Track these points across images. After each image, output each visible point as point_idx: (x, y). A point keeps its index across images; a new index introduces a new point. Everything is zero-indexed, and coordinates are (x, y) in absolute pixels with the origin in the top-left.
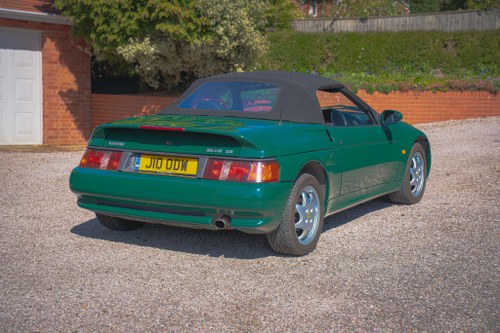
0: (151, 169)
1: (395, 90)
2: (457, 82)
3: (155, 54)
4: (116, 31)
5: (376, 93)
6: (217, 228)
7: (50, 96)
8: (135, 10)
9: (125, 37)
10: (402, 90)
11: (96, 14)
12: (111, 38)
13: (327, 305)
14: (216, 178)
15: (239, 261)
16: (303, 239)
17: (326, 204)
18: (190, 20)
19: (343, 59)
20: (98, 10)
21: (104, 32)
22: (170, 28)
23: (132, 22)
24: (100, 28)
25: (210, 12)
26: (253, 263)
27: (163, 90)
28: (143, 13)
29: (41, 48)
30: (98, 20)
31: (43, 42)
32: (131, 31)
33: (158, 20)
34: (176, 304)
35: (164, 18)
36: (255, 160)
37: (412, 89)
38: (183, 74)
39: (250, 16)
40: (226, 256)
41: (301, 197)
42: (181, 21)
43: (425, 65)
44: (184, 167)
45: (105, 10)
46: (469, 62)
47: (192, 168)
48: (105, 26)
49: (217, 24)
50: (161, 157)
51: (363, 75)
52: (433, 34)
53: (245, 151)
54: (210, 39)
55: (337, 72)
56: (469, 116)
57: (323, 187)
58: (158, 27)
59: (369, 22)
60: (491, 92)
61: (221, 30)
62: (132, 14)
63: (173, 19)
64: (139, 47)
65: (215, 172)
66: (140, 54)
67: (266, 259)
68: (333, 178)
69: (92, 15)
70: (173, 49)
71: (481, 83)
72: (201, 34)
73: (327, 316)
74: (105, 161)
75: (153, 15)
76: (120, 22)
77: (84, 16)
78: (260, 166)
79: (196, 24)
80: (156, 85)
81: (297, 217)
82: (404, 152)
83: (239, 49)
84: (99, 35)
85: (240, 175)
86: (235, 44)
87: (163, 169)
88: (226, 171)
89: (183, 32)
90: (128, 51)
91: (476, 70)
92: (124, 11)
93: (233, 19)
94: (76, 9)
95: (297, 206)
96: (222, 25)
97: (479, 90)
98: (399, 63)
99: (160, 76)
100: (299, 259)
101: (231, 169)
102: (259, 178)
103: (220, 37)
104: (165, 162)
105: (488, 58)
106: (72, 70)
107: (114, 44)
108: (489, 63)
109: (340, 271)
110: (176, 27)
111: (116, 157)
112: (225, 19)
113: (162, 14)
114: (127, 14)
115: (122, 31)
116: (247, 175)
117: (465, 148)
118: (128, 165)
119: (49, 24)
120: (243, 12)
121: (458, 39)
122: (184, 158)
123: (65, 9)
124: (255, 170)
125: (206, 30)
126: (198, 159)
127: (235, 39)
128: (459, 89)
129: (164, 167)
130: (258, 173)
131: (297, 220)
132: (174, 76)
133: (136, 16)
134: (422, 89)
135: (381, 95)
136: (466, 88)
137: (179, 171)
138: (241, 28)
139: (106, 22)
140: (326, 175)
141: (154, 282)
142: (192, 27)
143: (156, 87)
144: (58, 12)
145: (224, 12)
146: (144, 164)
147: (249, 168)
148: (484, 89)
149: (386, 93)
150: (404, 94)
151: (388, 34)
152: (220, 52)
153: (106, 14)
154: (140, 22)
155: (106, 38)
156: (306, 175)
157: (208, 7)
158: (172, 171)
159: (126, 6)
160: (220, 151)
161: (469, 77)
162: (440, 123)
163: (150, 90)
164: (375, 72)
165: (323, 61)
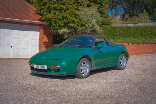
1: (141, 43)
3: (68, 32)
4: (58, 25)
5: (135, 44)
9: (60, 27)
11: (52, 21)
12: (56, 27)
18: (78, 22)
19: (126, 34)
20: (53, 20)
21: (54, 26)
22: (72, 25)
23: (62, 23)
24: (53, 25)
25: (84, 20)
28: (65, 20)
29: (39, 31)
30: (53, 23)
31: (40, 29)
32: (62, 25)
33: (69, 23)
37: (147, 43)
39: (96, 21)
42: (76, 23)
43: (152, 36)
45: (55, 20)
49: (86, 23)
51: (132, 39)
54: (84, 28)
62: (62, 21)
63: (73, 22)
64: (64, 30)
66: (64, 32)
69: (51, 22)
70: (74, 31)
72: (81, 26)
75: (68, 21)
76: (59, 23)
77: (49, 22)
79: (80, 23)
86: (91, 29)
89: (76, 26)
90: (61, 31)
92: (60, 20)
93: (91, 22)
96: (87, 24)
98: (144, 35)
103: (87, 27)
106: (47, 36)
107: (57, 29)
110: (74, 24)
112: (88, 22)
113: (70, 21)
114: (61, 21)
115: (59, 26)
119: (42, 25)
120: (94, 20)
123: (45, 20)
125: (82, 25)
133: (63, 21)
135: (137, 45)
138: (93, 25)
139: (55, 23)
142: (79, 24)
144: (43, 21)
145: (88, 20)
149: (138, 44)
150: (144, 45)
151: (140, 27)
152: (87, 32)
154: (64, 23)
155: (55, 28)
157: (84, 18)
164: (136, 38)
165: (120, 35)
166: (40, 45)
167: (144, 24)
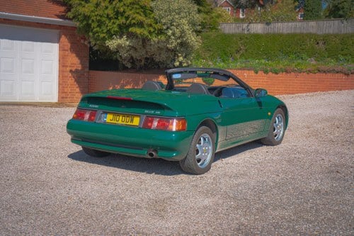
0: (113, 122)
1: (283, 72)
2: (323, 67)
3: (129, 46)
4: (105, 31)
5: (270, 73)
6: (149, 157)
7: (63, 71)
8: (117, 18)
9: (111, 35)
10: (287, 72)
11: (93, 21)
12: (102, 35)
13: (207, 202)
14: (150, 127)
15: (162, 177)
16: (201, 165)
17: (216, 144)
18: (151, 25)
19: (250, 51)
20: (94, 18)
21: (97, 32)
22: (138, 30)
23: (115, 26)
24: (95, 30)
25: (163, 21)
26: (170, 178)
27: (134, 68)
28: (122, 20)
29: (58, 41)
30: (94, 25)
31: (60, 38)
32: (114, 31)
33: (131, 25)
34: (122, 199)
35: (134, 23)
36: (172, 117)
37: (294, 71)
38: (147, 59)
39: (189, 23)
40: (156, 174)
41: (200, 140)
42: (145, 26)
43: (304, 56)
44: (132, 121)
45: (99, 18)
46: (332, 54)
47: (136, 121)
48: (98, 29)
49: (168, 28)
50: (118, 115)
51: (263, 61)
52: (310, 35)
53: (166, 112)
54: (163, 38)
55: (246, 59)
56: (330, 89)
57: (215, 134)
58: (130, 29)
59: (272, 26)
60: (345, 74)
61: (170, 32)
62: (115, 21)
63: (141, 25)
64: (119, 41)
65: (149, 124)
66: (119, 46)
67: (179, 176)
68: (221, 129)
69: (90, 22)
70: (141, 43)
71: (340, 68)
72: (158, 34)
73: (205, 207)
74: (87, 116)
75: (128, 22)
76: (107, 26)
77: (85, 22)
78: (175, 122)
79: (155, 28)
80: (129, 66)
81: (197, 152)
82: (269, 114)
83: (182, 44)
84: (94, 34)
85: (164, 126)
86: (179, 41)
87: (120, 122)
88: (155, 124)
89: (146, 33)
90: (112, 44)
91: (338, 59)
92: (110, 19)
93: (178, 25)
94: (80, 17)
95: (197, 145)
96: (171, 29)
97: (338, 72)
98: (287, 54)
99: (132, 60)
100: (198, 176)
101: (159, 122)
102: (174, 128)
103: (170, 37)
104: (121, 117)
105: (345, 51)
106: (78, 56)
107: (104, 39)
108: (346, 55)
109: (220, 183)
110: (142, 30)
111: (93, 114)
112: (173, 25)
113: (133, 21)
114: (112, 21)
115: (109, 31)
116: (168, 126)
117: (321, 111)
118: (100, 119)
119: (64, 26)
120: (184, 21)
121: (326, 39)
122: (132, 116)
123: (74, 17)
124: (172, 124)
125: (160, 32)
126: (140, 116)
127: (179, 38)
128: (324, 72)
129: (121, 120)
130: (174, 126)
131: (197, 154)
132: (141, 60)
133: (118, 22)
134: (300, 71)
135: (274, 75)
136: (329, 72)
137: (129, 123)
138: (183, 32)
139: (99, 26)
140: (216, 127)
141: (111, 187)
142: (152, 30)
143: (129, 67)
144: (70, 19)
145: (172, 21)
146: (109, 118)
147: (169, 122)
148: (341, 72)
149: (277, 73)
150: (288, 75)
151: (281, 35)
152: (169, 46)
153: (99, 21)
154: (120, 26)
155: (99, 36)
156: (204, 127)
157: (163, 17)
158: (125, 123)
159: (112, 15)
160: (153, 112)
161: (332, 64)
162: (311, 94)
163: (125, 69)
164: (271, 60)
165: (238, 51)
166: (61, 72)
167: (286, 24)
